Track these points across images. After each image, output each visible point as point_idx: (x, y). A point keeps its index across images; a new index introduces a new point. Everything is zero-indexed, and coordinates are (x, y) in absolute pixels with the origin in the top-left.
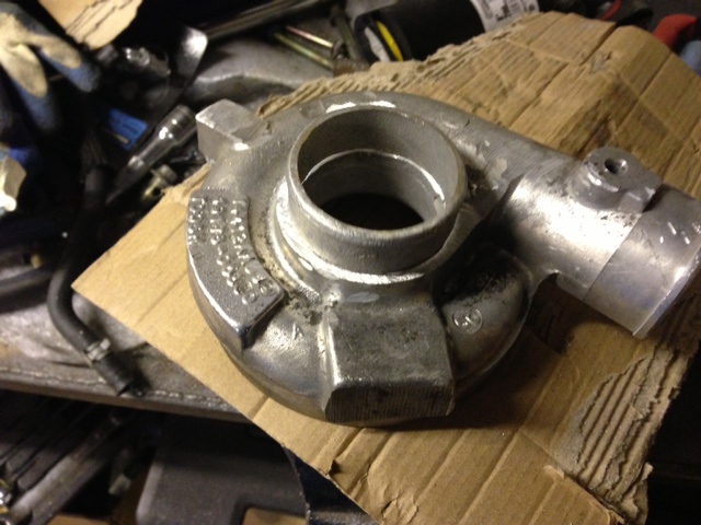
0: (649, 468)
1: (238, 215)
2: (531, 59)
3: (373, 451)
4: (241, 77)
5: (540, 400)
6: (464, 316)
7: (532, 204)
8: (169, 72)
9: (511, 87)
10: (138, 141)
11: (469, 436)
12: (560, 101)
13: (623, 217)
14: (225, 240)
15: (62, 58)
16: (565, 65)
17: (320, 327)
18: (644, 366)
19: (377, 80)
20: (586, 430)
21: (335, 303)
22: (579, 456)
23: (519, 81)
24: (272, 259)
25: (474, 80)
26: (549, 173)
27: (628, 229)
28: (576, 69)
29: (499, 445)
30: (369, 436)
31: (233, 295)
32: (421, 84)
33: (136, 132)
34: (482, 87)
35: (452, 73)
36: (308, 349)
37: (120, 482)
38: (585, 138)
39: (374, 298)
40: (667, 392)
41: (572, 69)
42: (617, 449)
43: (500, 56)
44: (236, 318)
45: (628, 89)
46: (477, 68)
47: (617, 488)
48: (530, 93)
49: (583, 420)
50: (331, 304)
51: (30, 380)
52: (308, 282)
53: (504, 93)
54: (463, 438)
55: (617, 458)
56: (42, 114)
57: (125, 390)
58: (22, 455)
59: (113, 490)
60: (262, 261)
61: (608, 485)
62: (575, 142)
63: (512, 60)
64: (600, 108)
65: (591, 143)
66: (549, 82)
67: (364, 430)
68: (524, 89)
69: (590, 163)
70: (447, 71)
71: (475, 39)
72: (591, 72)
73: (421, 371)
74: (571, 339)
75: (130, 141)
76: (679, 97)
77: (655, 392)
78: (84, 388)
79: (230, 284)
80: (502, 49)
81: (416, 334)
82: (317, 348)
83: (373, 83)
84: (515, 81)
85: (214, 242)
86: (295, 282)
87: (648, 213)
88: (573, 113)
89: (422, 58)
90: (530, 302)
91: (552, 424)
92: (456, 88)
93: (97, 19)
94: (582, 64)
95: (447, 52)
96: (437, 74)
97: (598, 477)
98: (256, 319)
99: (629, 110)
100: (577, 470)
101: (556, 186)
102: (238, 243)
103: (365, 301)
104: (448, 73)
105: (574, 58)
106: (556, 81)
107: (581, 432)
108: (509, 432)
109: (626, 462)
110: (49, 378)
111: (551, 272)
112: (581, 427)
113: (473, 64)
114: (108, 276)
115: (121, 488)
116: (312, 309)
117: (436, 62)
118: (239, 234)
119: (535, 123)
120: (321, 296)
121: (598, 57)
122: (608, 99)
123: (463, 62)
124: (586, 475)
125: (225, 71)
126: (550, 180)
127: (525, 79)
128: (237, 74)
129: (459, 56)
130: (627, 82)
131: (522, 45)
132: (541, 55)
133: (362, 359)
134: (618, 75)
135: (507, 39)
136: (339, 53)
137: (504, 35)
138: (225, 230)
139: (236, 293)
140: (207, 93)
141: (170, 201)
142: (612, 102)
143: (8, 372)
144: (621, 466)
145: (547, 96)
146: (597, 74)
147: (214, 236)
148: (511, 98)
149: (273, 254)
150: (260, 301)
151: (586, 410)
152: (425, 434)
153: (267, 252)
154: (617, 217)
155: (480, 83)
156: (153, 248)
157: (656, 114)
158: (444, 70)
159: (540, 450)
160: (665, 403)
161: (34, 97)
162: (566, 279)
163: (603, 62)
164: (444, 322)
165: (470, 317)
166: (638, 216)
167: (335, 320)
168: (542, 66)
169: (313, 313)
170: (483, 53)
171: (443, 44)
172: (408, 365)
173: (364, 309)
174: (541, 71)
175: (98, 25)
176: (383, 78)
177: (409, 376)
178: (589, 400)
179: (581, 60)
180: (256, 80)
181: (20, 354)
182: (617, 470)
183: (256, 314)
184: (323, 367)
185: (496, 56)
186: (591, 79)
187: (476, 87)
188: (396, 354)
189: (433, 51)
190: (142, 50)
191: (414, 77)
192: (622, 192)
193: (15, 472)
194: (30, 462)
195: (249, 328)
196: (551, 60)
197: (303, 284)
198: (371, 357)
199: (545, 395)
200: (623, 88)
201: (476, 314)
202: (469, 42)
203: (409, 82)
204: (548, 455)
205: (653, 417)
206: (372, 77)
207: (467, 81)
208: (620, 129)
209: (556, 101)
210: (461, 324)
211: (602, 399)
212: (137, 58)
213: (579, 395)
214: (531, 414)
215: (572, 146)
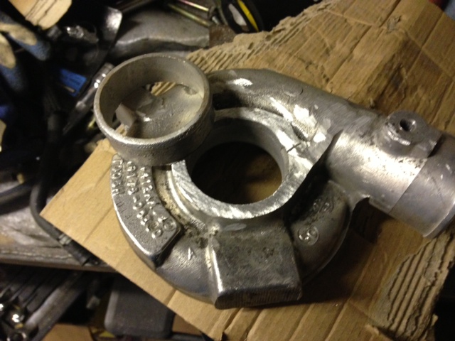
0: (435, 318)
1: (145, 171)
2: (346, 24)
3: (249, 324)
4: (147, 40)
5: (361, 279)
6: (306, 233)
7: (349, 151)
8: (97, 40)
9: (332, 47)
10: (81, 90)
11: (314, 308)
12: (366, 56)
13: (414, 161)
14: (138, 190)
15: (24, 39)
16: (369, 28)
17: (207, 250)
18: (430, 247)
19: (238, 49)
20: (392, 296)
21: (216, 232)
22: (389, 315)
23: (337, 42)
24: (171, 201)
25: (306, 43)
26: (361, 128)
27: (418, 170)
28: (377, 31)
29: (335, 312)
30: (246, 314)
31: (146, 232)
32: (269, 50)
33: (78, 84)
34: (312, 49)
35: (291, 39)
36: (200, 266)
37: (93, 301)
38: (385, 83)
39: (243, 226)
40: (446, 264)
41: (375, 31)
42: (414, 308)
43: (323, 24)
44: (149, 249)
45: (414, 43)
46: (308, 35)
47: (414, 335)
48: (346, 50)
49: (391, 290)
50: (214, 233)
51: (25, 258)
52: (197, 217)
53: (327, 52)
54: (310, 310)
55: (414, 314)
56: (14, 80)
57: (86, 262)
58: (28, 291)
59: (89, 306)
60: (164, 203)
61: (408, 333)
62: (378, 87)
63: (332, 26)
64: (395, 59)
65: (389, 86)
66: (358, 42)
67: (242, 309)
68: (341, 48)
69: (389, 124)
70: (286, 39)
71: (305, 11)
72: (387, 33)
73: (278, 279)
74: (380, 231)
75: (75, 91)
76: (449, 45)
77: (438, 265)
78: (59, 261)
79: (143, 223)
80: (325, 18)
81: (273, 250)
82: (205, 266)
83: (236, 51)
84: (335, 42)
85: (130, 193)
86: (188, 216)
87: (432, 158)
88: (376, 66)
89: (269, 29)
90: (351, 214)
91: (369, 295)
92: (294, 51)
93: (45, 8)
94: (380, 26)
95: (286, 23)
96: (280, 41)
97: (402, 328)
98: (163, 249)
99: (415, 59)
100: (387, 325)
101: (366, 138)
102: (147, 192)
103: (237, 229)
104: (288, 39)
105: (375, 22)
106: (364, 40)
107: (389, 298)
108: (341, 304)
109: (420, 315)
110: (37, 256)
111: (365, 196)
112: (389, 294)
113: (305, 31)
114: (64, 206)
115: (94, 305)
116: (201, 236)
117: (279, 31)
118: (146, 185)
119: (350, 74)
120: (207, 226)
121: (392, 21)
122: (400, 52)
123: (298, 30)
124: (393, 327)
125: (136, 36)
126: (362, 134)
127: (342, 41)
128: (144, 37)
129: (294, 25)
130: (413, 38)
131: (339, 14)
132: (352, 21)
133: (237, 273)
134: (406, 33)
135: (328, 10)
136: (213, 15)
137: (326, 6)
138: (138, 183)
139: (147, 230)
140: (125, 52)
141: (101, 150)
142: (403, 54)
143: (10, 254)
144: (417, 319)
145: (357, 53)
146: (392, 33)
147: (130, 187)
148: (332, 56)
149: (172, 197)
150: (164, 235)
151: (392, 282)
152: (284, 309)
153: (168, 196)
154: (410, 161)
155: (310, 46)
156: (92, 185)
157: (433, 59)
158: (285, 37)
159: (362, 314)
160: (445, 272)
161: (7, 68)
162: (375, 201)
163: (396, 23)
164: (292, 239)
165: (310, 232)
166: (425, 160)
167: (217, 245)
168: (353, 30)
169: (202, 239)
170: (311, 22)
171: (283, 17)
172: (269, 275)
173: (236, 235)
174: (352, 34)
175: (46, 12)
176: (243, 47)
177: (269, 283)
178: (394, 275)
179: (380, 23)
180: (157, 41)
181: (16, 242)
182: (414, 322)
183: (163, 245)
184: (211, 278)
185: (321, 23)
186: (387, 38)
187: (308, 49)
188: (260, 268)
189: (276, 23)
190: (78, 27)
191: (264, 45)
192: (413, 144)
193: (25, 301)
194: (34, 294)
195: (158, 255)
196: (359, 24)
197: (194, 218)
198: (243, 271)
199: (363, 275)
200: (410, 43)
201: (314, 230)
202: (301, 14)
203: (260, 49)
204: (367, 317)
205: (437, 283)
206: (235, 47)
207: (301, 45)
208: (409, 74)
209: (363, 56)
210: (304, 238)
211: (402, 274)
212: (75, 33)
213: (387, 272)
214: (355, 289)
215: (376, 91)
